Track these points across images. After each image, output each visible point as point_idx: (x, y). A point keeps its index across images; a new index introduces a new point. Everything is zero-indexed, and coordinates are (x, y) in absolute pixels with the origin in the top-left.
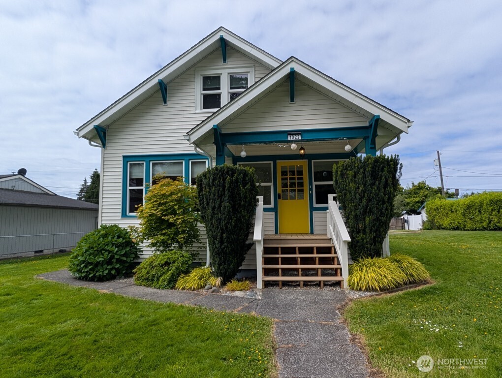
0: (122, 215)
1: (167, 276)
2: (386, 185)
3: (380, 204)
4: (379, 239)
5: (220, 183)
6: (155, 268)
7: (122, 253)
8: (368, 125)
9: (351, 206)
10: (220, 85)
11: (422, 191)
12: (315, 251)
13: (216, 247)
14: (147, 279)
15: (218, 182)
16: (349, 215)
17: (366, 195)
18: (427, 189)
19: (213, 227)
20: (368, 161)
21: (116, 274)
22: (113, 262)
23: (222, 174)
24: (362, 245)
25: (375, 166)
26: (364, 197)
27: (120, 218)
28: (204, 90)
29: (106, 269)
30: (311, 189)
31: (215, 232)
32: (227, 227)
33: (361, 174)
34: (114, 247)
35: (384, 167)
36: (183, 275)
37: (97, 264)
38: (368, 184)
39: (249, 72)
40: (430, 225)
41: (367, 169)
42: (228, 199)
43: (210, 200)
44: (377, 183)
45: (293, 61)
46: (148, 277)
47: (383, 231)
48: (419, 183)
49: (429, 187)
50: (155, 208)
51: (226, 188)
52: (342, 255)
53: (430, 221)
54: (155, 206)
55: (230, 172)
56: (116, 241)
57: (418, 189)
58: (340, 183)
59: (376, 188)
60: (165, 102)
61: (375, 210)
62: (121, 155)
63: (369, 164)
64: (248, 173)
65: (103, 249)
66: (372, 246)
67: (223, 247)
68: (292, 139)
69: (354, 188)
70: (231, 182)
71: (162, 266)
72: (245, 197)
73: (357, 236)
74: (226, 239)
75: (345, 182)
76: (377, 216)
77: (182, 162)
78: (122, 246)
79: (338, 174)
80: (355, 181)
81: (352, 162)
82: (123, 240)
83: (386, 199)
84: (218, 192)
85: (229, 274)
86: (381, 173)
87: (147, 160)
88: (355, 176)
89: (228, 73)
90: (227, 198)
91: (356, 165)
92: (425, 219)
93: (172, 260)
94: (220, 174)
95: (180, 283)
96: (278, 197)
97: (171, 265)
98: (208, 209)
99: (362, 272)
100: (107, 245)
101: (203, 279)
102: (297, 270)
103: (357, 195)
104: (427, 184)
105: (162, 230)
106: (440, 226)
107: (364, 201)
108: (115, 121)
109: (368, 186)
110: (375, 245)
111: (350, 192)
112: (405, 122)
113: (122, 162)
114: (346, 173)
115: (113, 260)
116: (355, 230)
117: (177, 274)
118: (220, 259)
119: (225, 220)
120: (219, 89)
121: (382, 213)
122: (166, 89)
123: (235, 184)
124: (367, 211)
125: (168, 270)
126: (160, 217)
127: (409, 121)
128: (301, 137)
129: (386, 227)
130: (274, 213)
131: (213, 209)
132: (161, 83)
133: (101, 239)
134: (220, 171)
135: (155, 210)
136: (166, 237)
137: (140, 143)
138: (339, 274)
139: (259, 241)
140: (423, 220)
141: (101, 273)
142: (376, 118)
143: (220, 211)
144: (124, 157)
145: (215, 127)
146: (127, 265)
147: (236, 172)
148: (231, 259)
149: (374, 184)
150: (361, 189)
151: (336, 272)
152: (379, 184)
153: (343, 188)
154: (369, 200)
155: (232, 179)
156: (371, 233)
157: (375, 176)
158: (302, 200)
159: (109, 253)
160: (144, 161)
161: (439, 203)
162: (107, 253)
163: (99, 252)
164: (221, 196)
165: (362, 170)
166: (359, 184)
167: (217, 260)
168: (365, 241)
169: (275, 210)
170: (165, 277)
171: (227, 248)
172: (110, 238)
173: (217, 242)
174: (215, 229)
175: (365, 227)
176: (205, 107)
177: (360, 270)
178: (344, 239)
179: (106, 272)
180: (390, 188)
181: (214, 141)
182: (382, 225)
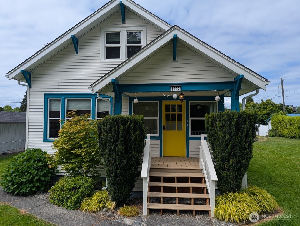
0: (44, 139)
1: (74, 199)
2: (247, 136)
3: (241, 150)
4: (240, 177)
5: (115, 131)
6: (65, 192)
7: (41, 174)
8: (233, 80)
9: (219, 149)
10: (120, 40)
11: (269, 106)
12: (190, 180)
13: (111, 180)
14: (59, 200)
15: (114, 129)
16: (217, 156)
17: (231, 143)
18: (272, 105)
19: (110, 164)
20: (233, 116)
21: (37, 190)
22: (34, 181)
23: (117, 123)
24: (227, 180)
25: (239, 120)
26: (229, 144)
27: (42, 142)
28: (108, 43)
29: (28, 187)
30: (188, 123)
31: (111, 168)
32: (120, 165)
33: (228, 126)
34: (35, 170)
35: (246, 121)
36: (87, 198)
37: (22, 183)
38: (232, 135)
39: (142, 30)
40: (274, 134)
41: (233, 123)
42: (121, 144)
43: (107, 143)
44: (240, 133)
45: (175, 28)
46: (60, 198)
47: (243, 171)
48: (267, 101)
49: (274, 103)
50: (66, 143)
51: (120, 135)
52: (211, 188)
53: (274, 131)
54: (66, 140)
55: (124, 122)
56: (36, 165)
57: (266, 105)
58: (211, 130)
59: (239, 137)
60: (77, 53)
61: (238, 155)
62: (43, 93)
63: (234, 119)
64: (138, 122)
65: (26, 171)
66: (234, 182)
67: (117, 179)
68: (173, 90)
69: (221, 136)
70: (125, 130)
71: (70, 190)
72: (136, 141)
73: (222, 173)
74: (119, 173)
75: (215, 130)
76: (239, 159)
77: (90, 100)
78: (41, 168)
79: (209, 122)
80: (222, 131)
81: (221, 116)
82: (42, 163)
83: (247, 146)
84: (114, 138)
85: (122, 199)
86: (243, 126)
87: (63, 97)
88: (222, 127)
89: (126, 31)
90: (120, 142)
91: (224, 118)
92: (271, 129)
93: (78, 186)
94: (116, 123)
95: (84, 205)
96: (162, 128)
97: (77, 190)
98: (106, 150)
99: (226, 205)
100: (30, 168)
101: (101, 203)
102: (175, 199)
103: (224, 142)
104: (272, 101)
105: (71, 160)
106: (281, 134)
107: (230, 147)
108: (37, 67)
109: (233, 136)
110: (237, 181)
111: (218, 139)
112: (264, 81)
113: (43, 99)
114: (215, 123)
115: (34, 180)
116: (221, 168)
117: (82, 197)
118: (115, 188)
119: (119, 159)
120: (119, 43)
121: (243, 157)
122: (77, 42)
123: (127, 131)
124: (231, 155)
125: (74, 195)
126: (70, 150)
127: (266, 80)
128: (181, 89)
129: (246, 168)
130: (159, 141)
131: (110, 150)
132: (73, 38)
133: (25, 163)
134: (116, 121)
135: (66, 144)
136: (74, 166)
137: (57, 84)
138: (208, 203)
139: (146, 178)
140: (269, 129)
141: (24, 191)
142: (240, 77)
143: (115, 152)
144: (45, 94)
145: (114, 81)
146: (45, 183)
147: (128, 121)
148: (123, 188)
149: (237, 134)
150: (227, 138)
151: (205, 201)
152: (242, 134)
153: (213, 134)
154: (233, 147)
155: (125, 127)
156: (234, 172)
157: (238, 128)
158: (182, 131)
159: (31, 175)
160: (61, 98)
161: (281, 118)
162: (29, 175)
163: (23, 174)
164: (116, 141)
165: (228, 123)
166: (225, 134)
167: (113, 189)
168: (229, 177)
169: (160, 138)
170: (73, 200)
171: (120, 180)
172: (32, 162)
173: (112, 175)
174: (111, 165)
175: (229, 166)
176: (108, 57)
177: (224, 204)
178: (212, 179)
179: (28, 189)
180: (250, 137)
181: (113, 90)
182: (243, 166)
